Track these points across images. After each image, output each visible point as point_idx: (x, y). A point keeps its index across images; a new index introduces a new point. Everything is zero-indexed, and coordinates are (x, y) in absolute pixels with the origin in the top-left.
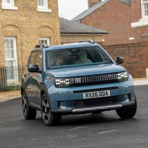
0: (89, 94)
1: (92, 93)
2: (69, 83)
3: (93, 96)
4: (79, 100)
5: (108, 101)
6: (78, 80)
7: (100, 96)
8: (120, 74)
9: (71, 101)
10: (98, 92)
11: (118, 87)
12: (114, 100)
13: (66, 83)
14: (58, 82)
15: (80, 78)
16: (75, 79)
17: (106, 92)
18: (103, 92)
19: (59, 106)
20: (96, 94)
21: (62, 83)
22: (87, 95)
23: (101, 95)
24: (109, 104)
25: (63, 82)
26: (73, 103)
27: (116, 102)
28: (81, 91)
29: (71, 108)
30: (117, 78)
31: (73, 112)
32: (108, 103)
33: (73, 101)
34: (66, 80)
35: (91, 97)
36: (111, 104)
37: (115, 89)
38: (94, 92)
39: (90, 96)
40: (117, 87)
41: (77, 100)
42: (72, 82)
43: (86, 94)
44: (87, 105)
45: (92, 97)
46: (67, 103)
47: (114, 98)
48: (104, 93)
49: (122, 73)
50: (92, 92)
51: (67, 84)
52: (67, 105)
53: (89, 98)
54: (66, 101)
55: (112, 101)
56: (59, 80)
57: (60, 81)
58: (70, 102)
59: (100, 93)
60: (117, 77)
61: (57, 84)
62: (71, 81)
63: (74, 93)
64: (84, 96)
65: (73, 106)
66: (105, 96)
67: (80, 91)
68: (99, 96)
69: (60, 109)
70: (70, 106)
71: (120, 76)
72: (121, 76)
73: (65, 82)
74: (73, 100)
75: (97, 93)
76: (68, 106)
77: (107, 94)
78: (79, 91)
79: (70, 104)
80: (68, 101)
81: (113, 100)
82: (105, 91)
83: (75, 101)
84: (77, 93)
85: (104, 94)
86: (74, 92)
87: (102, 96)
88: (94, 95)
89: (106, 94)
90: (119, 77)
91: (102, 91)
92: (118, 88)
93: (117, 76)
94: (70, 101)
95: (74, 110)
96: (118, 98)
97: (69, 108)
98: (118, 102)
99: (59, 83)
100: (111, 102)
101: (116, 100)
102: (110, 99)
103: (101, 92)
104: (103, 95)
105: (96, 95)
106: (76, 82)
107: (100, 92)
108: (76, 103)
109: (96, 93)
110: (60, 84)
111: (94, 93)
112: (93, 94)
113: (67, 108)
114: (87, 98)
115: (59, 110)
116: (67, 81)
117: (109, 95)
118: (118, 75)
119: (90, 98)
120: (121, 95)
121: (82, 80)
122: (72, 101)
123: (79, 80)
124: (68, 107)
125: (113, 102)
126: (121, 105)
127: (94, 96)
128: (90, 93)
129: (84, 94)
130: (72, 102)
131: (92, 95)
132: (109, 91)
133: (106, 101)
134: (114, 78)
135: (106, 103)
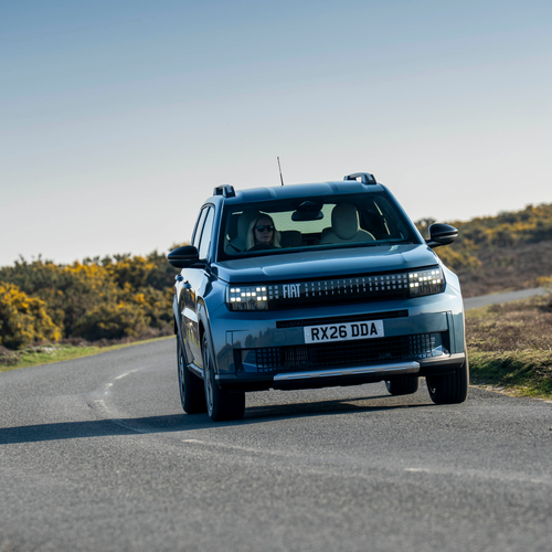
0: (320, 331)
1: (331, 328)
2: (265, 298)
3: (332, 337)
4: (295, 347)
5: (376, 351)
6: (292, 290)
7: (353, 335)
8: (416, 275)
10: (348, 325)
11: (407, 311)
12: (397, 349)
13: (259, 299)
14: (236, 295)
16: (284, 286)
17: (373, 324)
18: (362, 325)
19: (238, 362)
20: (341, 332)
21: (246, 297)
22: (315, 332)
23: (356, 333)
24: (381, 360)
25: (249, 294)
26: (277, 354)
27: (400, 354)
29: (271, 370)
30: (406, 286)
31: (274, 380)
32: (377, 356)
33: (276, 350)
34: (258, 289)
35: (327, 338)
36: (387, 360)
38: (337, 325)
39: (325, 335)
40: (405, 313)
41: (288, 348)
42: (274, 295)
43: (313, 330)
44: (314, 362)
45: (330, 340)
46: (259, 355)
47: (396, 344)
48: (364, 327)
49: (424, 272)
50: (329, 326)
51: (262, 302)
52: (260, 360)
53: (321, 341)
54: (256, 349)
55: (389, 350)
56: (238, 290)
57: (240, 293)
58: (267, 353)
60: (405, 281)
61: (233, 300)
62: (271, 293)
63: (278, 327)
64: (309, 336)
65: (277, 365)
66: (369, 336)
67: (297, 321)
68: (349, 337)
69: (240, 371)
70: (268, 363)
71: (416, 280)
72: (421, 279)
73: (254, 294)
74: (276, 348)
75: (345, 327)
76: (263, 363)
77: (374, 330)
78: (293, 321)
79: (268, 357)
80: (262, 348)
81: (393, 350)
82: (369, 323)
83: (284, 349)
84: (289, 326)
85: (365, 332)
86: (278, 322)
87: (360, 337)
88: (337, 334)
89: (372, 332)
90: (414, 282)
91: (359, 323)
92: (407, 315)
93: (408, 279)
94: (268, 348)
95: (278, 377)
96: (407, 343)
97: (266, 370)
98: (408, 353)
99: (239, 300)
100: (388, 355)
101: (400, 349)
102: (385, 345)
103: (356, 326)
104: (363, 334)
105: (343, 334)
106: (285, 297)
108: (283, 354)
109: (341, 327)
110: (243, 304)
111: (335, 327)
112: (334, 330)
113: (261, 371)
114: (316, 341)
115: (239, 375)
116: (261, 292)
117: (381, 333)
118: (411, 276)
119: (325, 340)
120: (416, 335)
121: (302, 289)
122: (272, 348)
123: (295, 290)
124: (263, 368)
125: (393, 355)
126: (415, 364)
127: (336, 337)
128: (324, 327)
129: (307, 330)
130: (272, 352)
131: (329, 332)
132: (379, 324)
133: (372, 351)
134: (397, 284)
135: (372, 356)
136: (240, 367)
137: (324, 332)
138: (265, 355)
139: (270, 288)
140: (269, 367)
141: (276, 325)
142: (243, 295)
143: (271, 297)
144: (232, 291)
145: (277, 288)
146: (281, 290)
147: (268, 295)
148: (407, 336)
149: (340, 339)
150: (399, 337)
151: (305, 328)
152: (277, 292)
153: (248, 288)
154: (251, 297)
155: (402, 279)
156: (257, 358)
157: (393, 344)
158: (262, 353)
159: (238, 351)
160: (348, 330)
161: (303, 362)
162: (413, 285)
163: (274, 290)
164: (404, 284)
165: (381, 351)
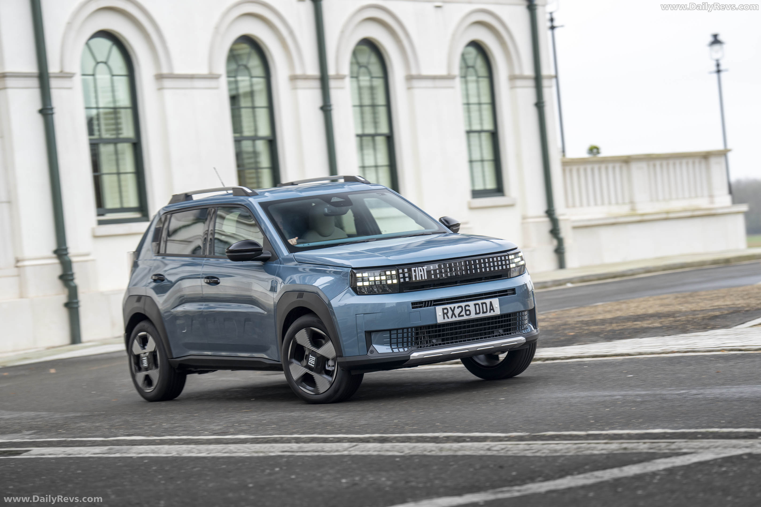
0: (449, 310)
1: (458, 307)
2: (395, 281)
3: (459, 316)
4: (429, 327)
5: (493, 328)
6: (420, 274)
7: (476, 313)
9: (405, 331)
10: (471, 304)
11: (514, 289)
12: (507, 325)
13: (389, 282)
14: (363, 280)
15: (425, 268)
17: (491, 303)
18: (482, 304)
19: (369, 343)
20: (466, 311)
21: (375, 281)
22: (445, 311)
23: (479, 313)
24: (496, 336)
25: (378, 278)
26: (412, 335)
27: (510, 330)
28: (431, 301)
29: (406, 349)
30: (508, 267)
31: (411, 358)
32: (493, 332)
33: (412, 330)
34: (388, 273)
35: (456, 317)
36: (501, 336)
37: (507, 295)
38: (463, 304)
39: (453, 314)
40: (513, 291)
41: (421, 328)
42: (404, 278)
43: (443, 309)
44: (443, 340)
45: (458, 319)
46: (394, 336)
47: (507, 321)
48: (484, 305)
50: (457, 305)
51: (392, 285)
52: (394, 341)
53: (450, 320)
54: (390, 330)
55: (502, 327)
56: (365, 275)
57: (369, 277)
58: (403, 333)
59: (477, 306)
60: (508, 262)
61: (359, 284)
62: (401, 276)
63: (413, 308)
64: (440, 316)
65: (412, 344)
66: (488, 314)
67: (428, 301)
68: (473, 316)
69: (372, 352)
70: (403, 343)
72: (515, 260)
73: (383, 278)
74: (412, 328)
75: (469, 306)
76: (397, 343)
77: (492, 309)
78: (425, 302)
79: (403, 338)
80: (397, 330)
81: (505, 326)
82: (488, 301)
83: (417, 328)
84: (421, 307)
85: (485, 310)
86: (413, 304)
87: (481, 315)
88: (463, 313)
89: (490, 310)
90: (512, 263)
91: (480, 302)
92: (514, 293)
93: (509, 260)
94: (403, 329)
95: (415, 355)
96: (515, 319)
97: (401, 350)
98: (515, 329)
99: (366, 284)
100: (501, 331)
101: (510, 325)
102: (499, 322)
103: (478, 304)
104: (483, 312)
105: (468, 313)
106: (414, 279)
107: (475, 305)
108: (417, 334)
109: (466, 306)
110: (370, 286)
111: (461, 307)
112: (460, 309)
113: (396, 350)
114: (447, 320)
115: (371, 356)
116: (391, 275)
117: (497, 312)
118: (510, 257)
119: (454, 319)
121: (429, 272)
122: (408, 328)
123: (422, 273)
124: (398, 348)
125: (504, 331)
126: (521, 339)
127: (463, 316)
128: (452, 306)
129: (439, 309)
130: (408, 332)
131: (457, 311)
132: (496, 302)
133: (489, 328)
134: (502, 265)
135: (489, 333)
136: (371, 348)
137: (453, 311)
138: (400, 335)
139: (401, 271)
140: (403, 347)
141: (411, 306)
142: (372, 279)
143: (402, 280)
144: (359, 275)
145: (406, 270)
146: (410, 273)
147: (398, 278)
148: (515, 314)
149: (465, 318)
150: (509, 315)
151: (437, 308)
152: (407, 275)
153: (377, 273)
154: (381, 281)
155: (505, 260)
156: (391, 339)
157: (505, 321)
158: (397, 334)
159: (369, 333)
160: (472, 308)
161: (434, 341)
162: (512, 266)
163: (403, 273)
164: (506, 265)
165: (496, 327)
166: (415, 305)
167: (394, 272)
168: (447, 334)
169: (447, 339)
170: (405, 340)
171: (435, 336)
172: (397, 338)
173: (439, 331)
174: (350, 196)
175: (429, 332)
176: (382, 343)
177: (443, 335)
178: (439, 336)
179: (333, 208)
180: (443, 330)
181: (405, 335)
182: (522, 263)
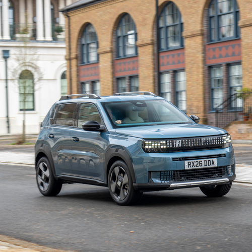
0: (191, 163)
2: (165, 147)
3: (196, 166)
4: (180, 171)
5: (213, 173)
6: (178, 144)
7: (205, 165)
8: (225, 137)
9: (168, 172)
10: (203, 160)
11: (225, 154)
13: (162, 147)
14: (149, 145)
15: (180, 141)
16: (174, 141)
17: (213, 160)
19: (150, 177)
20: (200, 164)
21: (155, 146)
22: (189, 163)
23: (207, 165)
24: (214, 177)
25: (156, 145)
26: (171, 174)
27: (221, 174)
29: (168, 182)
31: (171, 186)
32: (213, 175)
34: (161, 142)
36: (216, 177)
37: (221, 157)
38: (199, 160)
39: (193, 165)
41: (176, 171)
42: (170, 145)
44: (187, 178)
45: (196, 168)
46: (162, 175)
47: (220, 170)
48: (209, 162)
50: (195, 161)
51: (163, 149)
52: (162, 177)
53: (192, 168)
54: (161, 171)
55: (217, 173)
56: (150, 142)
57: (152, 143)
59: (206, 162)
61: (147, 147)
62: (168, 144)
64: (187, 166)
65: (171, 179)
66: (211, 166)
67: (181, 158)
68: (203, 167)
69: (151, 182)
70: (167, 178)
72: (226, 140)
73: (159, 144)
74: (172, 171)
75: (201, 161)
76: (164, 178)
77: (213, 164)
78: (179, 158)
79: (167, 176)
80: (164, 171)
81: (219, 172)
82: (211, 159)
83: (174, 171)
84: (177, 161)
85: (209, 164)
86: (173, 159)
87: (207, 167)
88: (198, 165)
91: (207, 160)
92: (225, 156)
93: (223, 139)
94: (167, 171)
95: (173, 185)
96: (225, 169)
97: (166, 182)
98: (224, 174)
99: (150, 147)
100: (217, 175)
101: (221, 172)
106: (174, 146)
108: (174, 174)
110: (153, 149)
111: (197, 161)
112: (197, 163)
113: (163, 182)
114: (190, 168)
115: (149, 184)
116: (163, 143)
117: (216, 165)
119: (194, 168)
121: (182, 142)
122: (170, 171)
124: (164, 181)
125: (219, 175)
126: (227, 179)
128: (193, 161)
129: (186, 162)
130: (169, 173)
131: (195, 164)
132: (215, 160)
133: (211, 173)
134: (220, 142)
135: (211, 176)
136: (150, 180)
137: (193, 164)
138: (166, 174)
139: (168, 142)
140: (167, 180)
141: (172, 160)
142: (153, 145)
143: (168, 146)
144: (147, 142)
145: (171, 141)
146: (173, 143)
148: (224, 167)
149: (199, 167)
150: (221, 167)
151: (185, 161)
152: (171, 144)
153: (156, 142)
154: (157, 146)
155: (221, 139)
156: (161, 176)
157: (219, 170)
158: (164, 173)
159: (150, 172)
160: (203, 163)
161: (183, 178)
162: (225, 142)
163: (169, 143)
164: (222, 141)
165: (214, 173)
166: (174, 159)
167: (164, 142)
168: (190, 175)
169: (190, 178)
170: (168, 176)
171: (184, 176)
172: (164, 176)
173: (186, 173)
174: (146, 102)
175: (180, 174)
176: (156, 178)
177: (188, 175)
178: (186, 176)
179: (137, 107)
180: (188, 173)
181: (168, 174)
182: (230, 141)
